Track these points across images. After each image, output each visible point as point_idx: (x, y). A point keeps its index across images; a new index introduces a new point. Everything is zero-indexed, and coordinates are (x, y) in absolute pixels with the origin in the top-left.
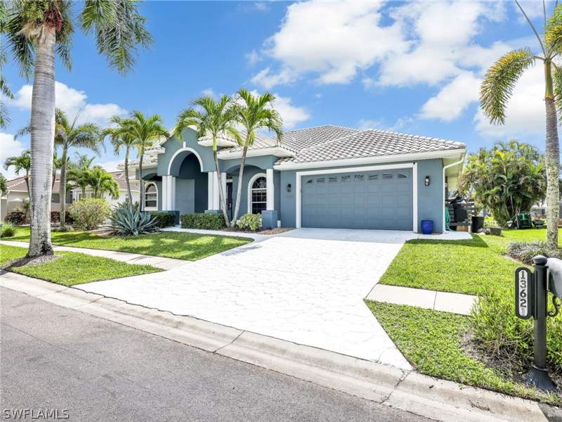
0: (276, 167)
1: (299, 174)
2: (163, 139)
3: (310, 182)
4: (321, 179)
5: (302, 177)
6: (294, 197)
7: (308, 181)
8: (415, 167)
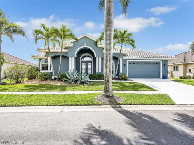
0: (124, 58)
1: (128, 61)
2: (73, 40)
3: (131, 63)
4: (134, 63)
5: (129, 62)
6: (126, 68)
7: (130, 63)
8: (162, 62)
